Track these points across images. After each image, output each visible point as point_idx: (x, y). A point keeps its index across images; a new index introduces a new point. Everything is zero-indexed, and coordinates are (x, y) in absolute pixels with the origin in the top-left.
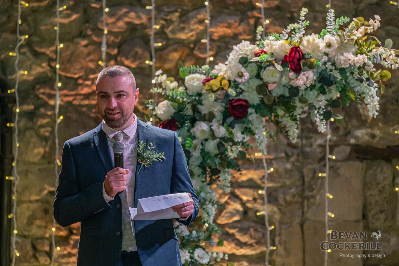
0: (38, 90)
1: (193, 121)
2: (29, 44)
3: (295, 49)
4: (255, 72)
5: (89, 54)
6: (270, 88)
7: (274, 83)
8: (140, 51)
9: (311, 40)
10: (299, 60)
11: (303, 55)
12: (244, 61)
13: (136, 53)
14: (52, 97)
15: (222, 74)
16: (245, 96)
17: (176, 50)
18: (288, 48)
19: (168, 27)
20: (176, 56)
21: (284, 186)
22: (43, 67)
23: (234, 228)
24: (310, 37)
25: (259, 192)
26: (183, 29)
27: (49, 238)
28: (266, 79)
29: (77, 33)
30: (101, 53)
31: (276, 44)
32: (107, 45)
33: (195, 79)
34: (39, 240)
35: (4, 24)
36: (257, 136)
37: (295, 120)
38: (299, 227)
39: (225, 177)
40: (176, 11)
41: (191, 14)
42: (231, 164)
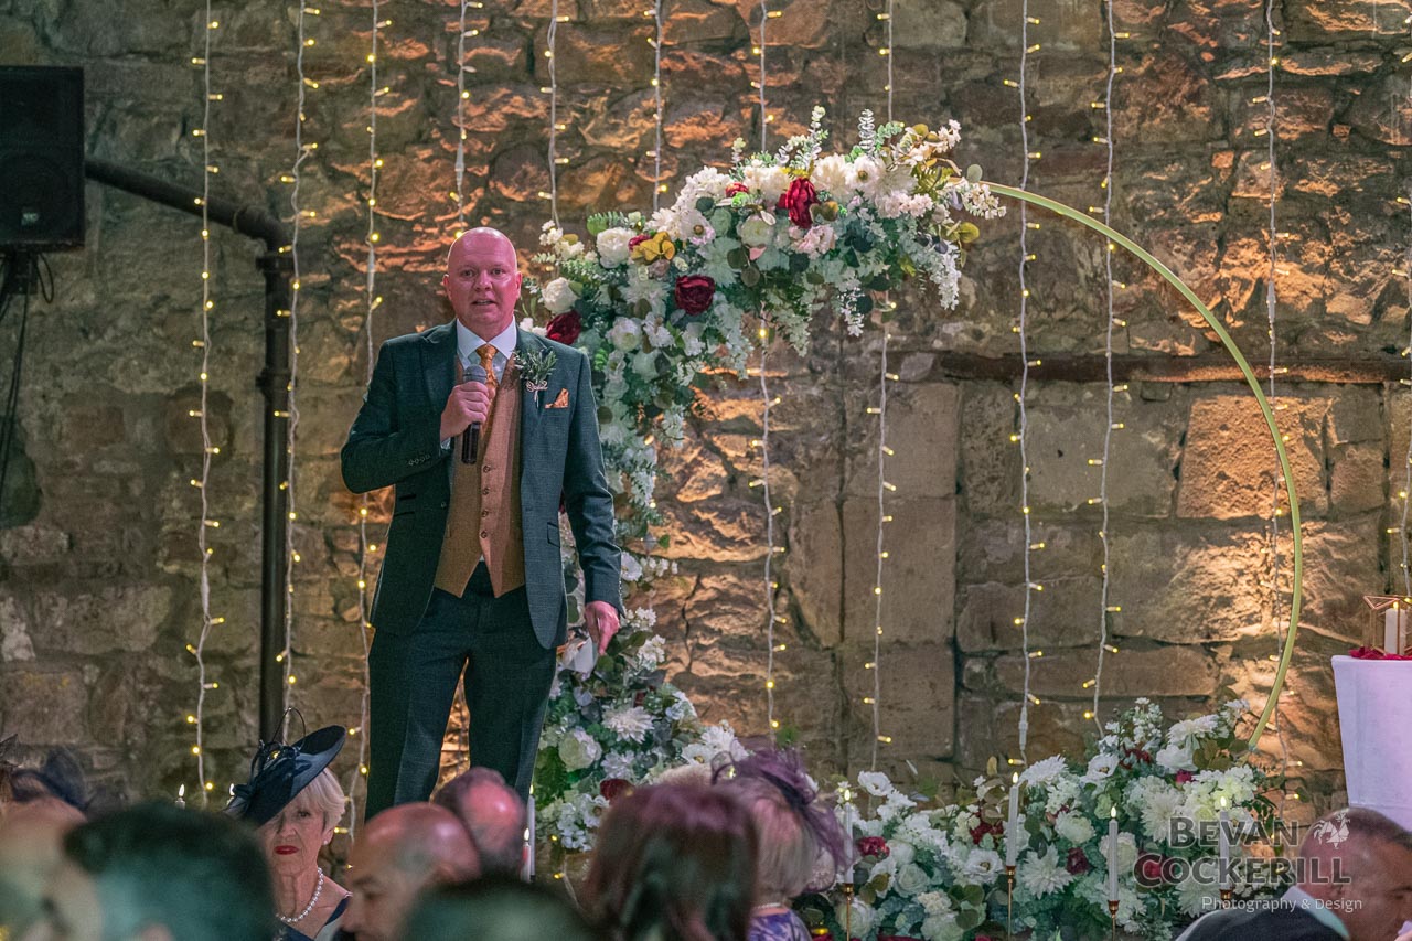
0: (339, 244)
1: (611, 317)
2: (320, 157)
3: (801, 184)
4: (726, 226)
5: (434, 176)
6: (753, 257)
7: (761, 246)
8: (532, 170)
9: (831, 167)
10: (808, 203)
11: (815, 194)
12: (706, 205)
13: (526, 173)
14: (362, 257)
15: (665, 228)
16: (708, 270)
17: (601, 169)
18: (788, 181)
19: (586, 124)
20: (600, 179)
21: (806, 430)
22: (348, 201)
23: (710, 510)
24: (830, 161)
25: (755, 443)
26: (615, 127)
27: (357, 529)
28: (747, 239)
29: (412, 136)
30: (454, 175)
31: (767, 174)
32: (468, 159)
33: (614, 239)
34: (339, 532)
35: (274, 118)
36: (729, 346)
37: (803, 313)
38: (834, 512)
39: (674, 420)
40: (602, 93)
41: (629, 100)
42: (682, 396)
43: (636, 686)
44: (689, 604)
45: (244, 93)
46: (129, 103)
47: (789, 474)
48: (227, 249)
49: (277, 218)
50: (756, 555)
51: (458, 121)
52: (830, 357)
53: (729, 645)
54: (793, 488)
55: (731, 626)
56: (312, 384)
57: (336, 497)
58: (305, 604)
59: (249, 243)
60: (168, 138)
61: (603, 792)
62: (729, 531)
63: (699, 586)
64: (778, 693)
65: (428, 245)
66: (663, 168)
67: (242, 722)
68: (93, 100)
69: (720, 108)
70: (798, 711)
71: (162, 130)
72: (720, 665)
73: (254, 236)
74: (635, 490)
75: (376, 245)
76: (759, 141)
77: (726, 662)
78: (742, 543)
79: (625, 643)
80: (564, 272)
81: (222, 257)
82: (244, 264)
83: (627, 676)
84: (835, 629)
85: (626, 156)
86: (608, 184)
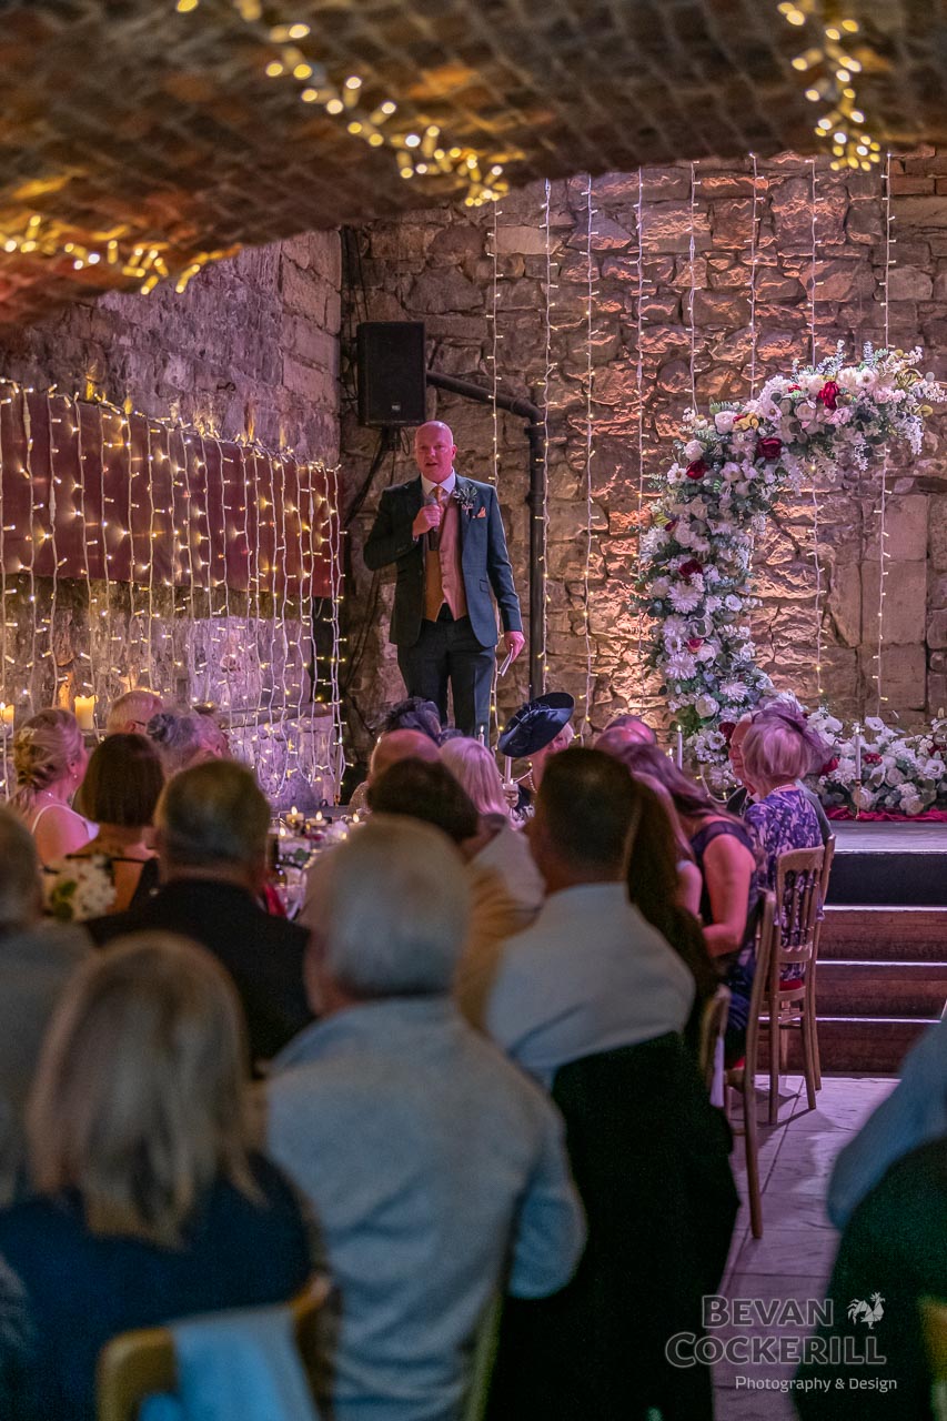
0: (571, 419)
1: (723, 463)
2: (560, 370)
3: (831, 385)
4: (789, 409)
5: (625, 380)
6: (803, 427)
7: (808, 421)
8: (681, 375)
9: (848, 374)
10: (835, 396)
11: (839, 390)
12: (777, 398)
13: (678, 377)
14: (584, 427)
15: (753, 411)
16: (778, 434)
17: (721, 374)
18: (824, 383)
19: (713, 348)
20: (721, 380)
21: (840, 523)
22: (576, 395)
23: (785, 569)
24: (847, 371)
25: (809, 531)
26: (729, 349)
27: (583, 582)
28: (800, 417)
29: (614, 356)
30: (637, 379)
31: (812, 379)
32: (645, 369)
33: (725, 418)
34: (573, 584)
35: (534, 347)
36: (790, 477)
37: (833, 458)
38: (857, 569)
39: (761, 520)
40: (721, 330)
41: (736, 334)
42: (763, 506)
43: (739, 670)
44: (773, 623)
45: (516, 334)
46: (451, 340)
47: (831, 548)
48: (508, 423)
49: (535, 404)
50: (811, 595)
51: (638, 347)
52: (854, 480)
53: (796, 646)
54: (833, 557)
55: (797, 635)
56: (557, 499)
57: (572, 565)
58: (554, 626)
59: (520, 419)
60: (473, 360)
61: (720, 730)
62: (796, 581)
63: (779, 612)
64: (825, 673)
65: (623, 420)
66: (757, 373)
67: (519, 692)
68: (430, 338)
69: (790, 337)
70: (836, 684)
71: (470, 355)
72: (791, 657)
73: (523, 416)
74: (738, 560)
75: (591, 420)
76: (810, 358)
77: (795, 656)
78: (803, 588)
79: (733, 646)
80: (697, 437)
81: (505, 428)
82: (518, 432)
83: (733, 665)
84: (857, 638)
85: (736, 366)
86: (725, 382)
